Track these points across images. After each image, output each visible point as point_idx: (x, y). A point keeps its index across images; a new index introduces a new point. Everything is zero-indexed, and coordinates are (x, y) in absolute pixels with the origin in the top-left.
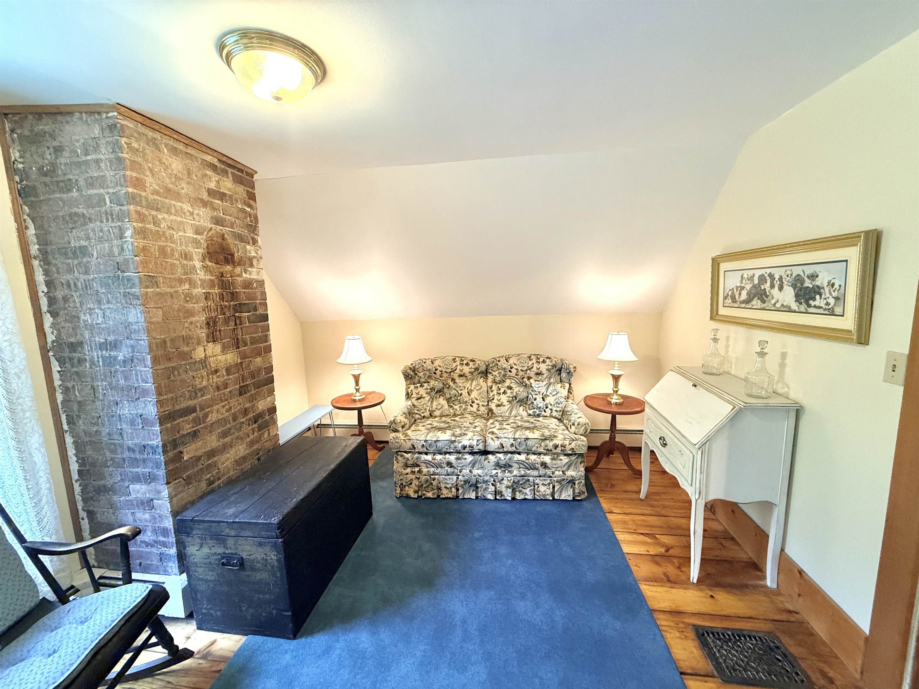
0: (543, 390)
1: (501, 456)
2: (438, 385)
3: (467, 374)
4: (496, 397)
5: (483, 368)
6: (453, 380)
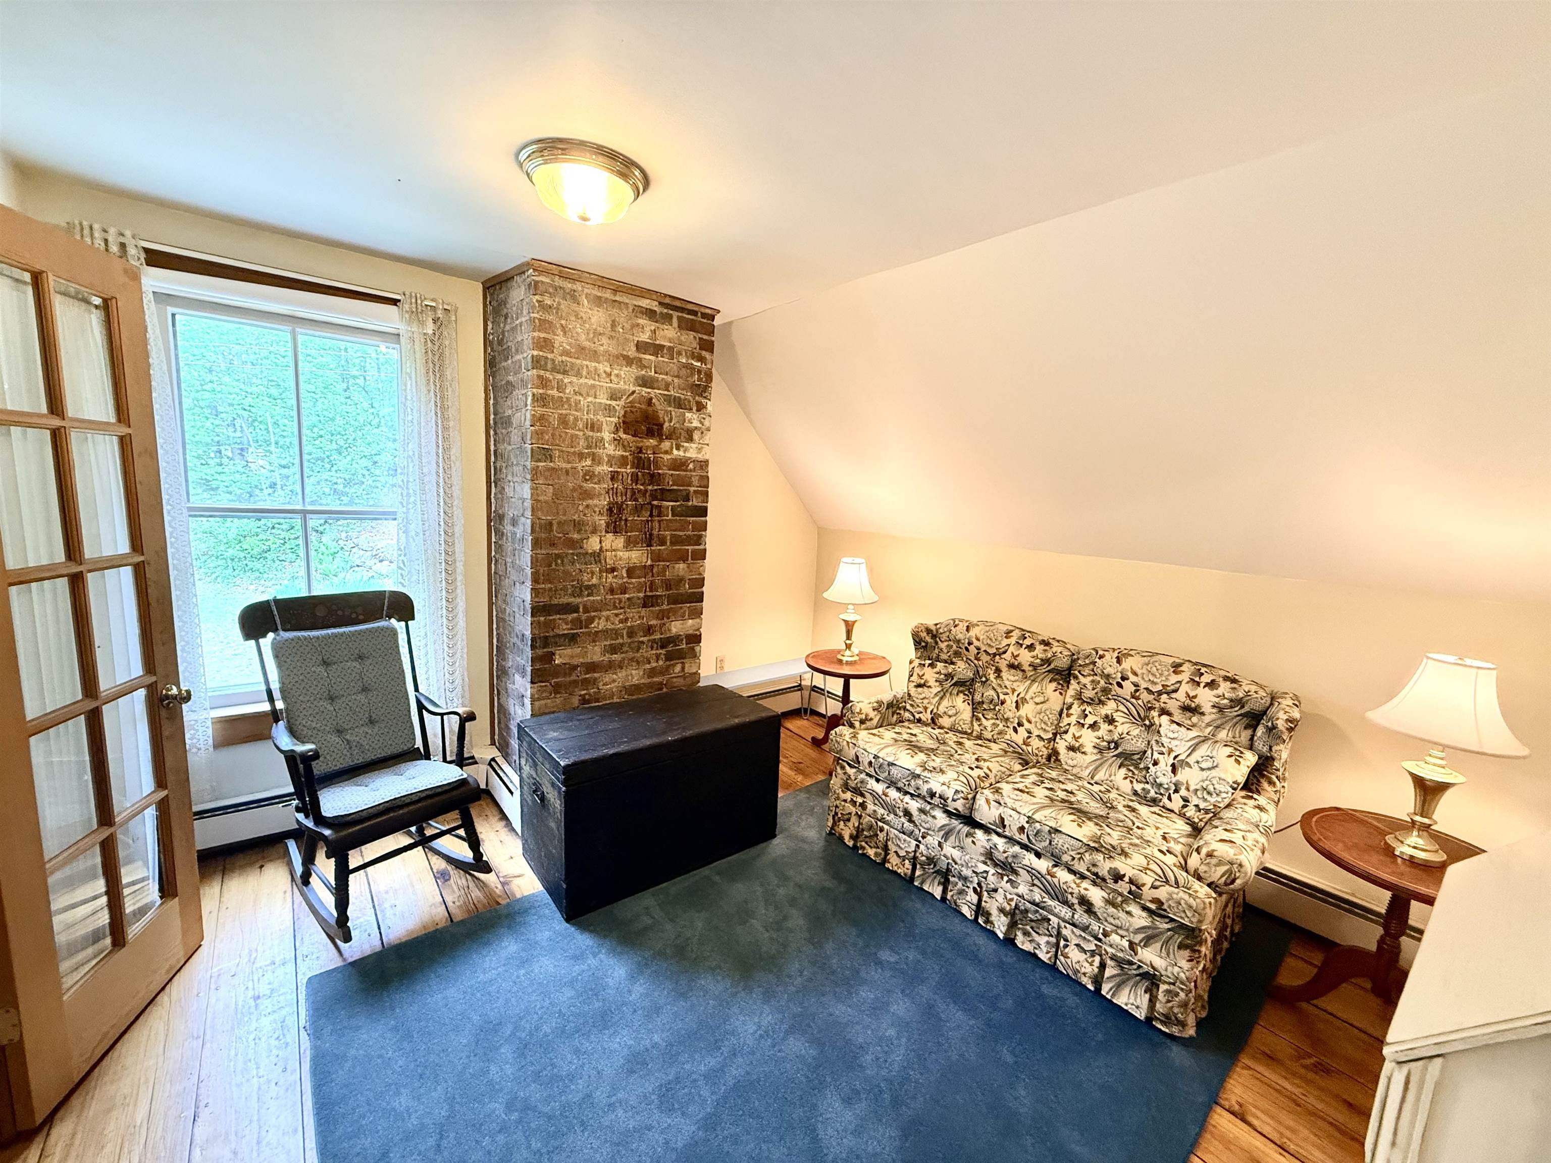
0: (1181, 749)
1: (1000, 842)
2: (962, 669)
3: (1026, 667)
4: (1073, 730)
5: (1062, 662)
6: (998, 671)
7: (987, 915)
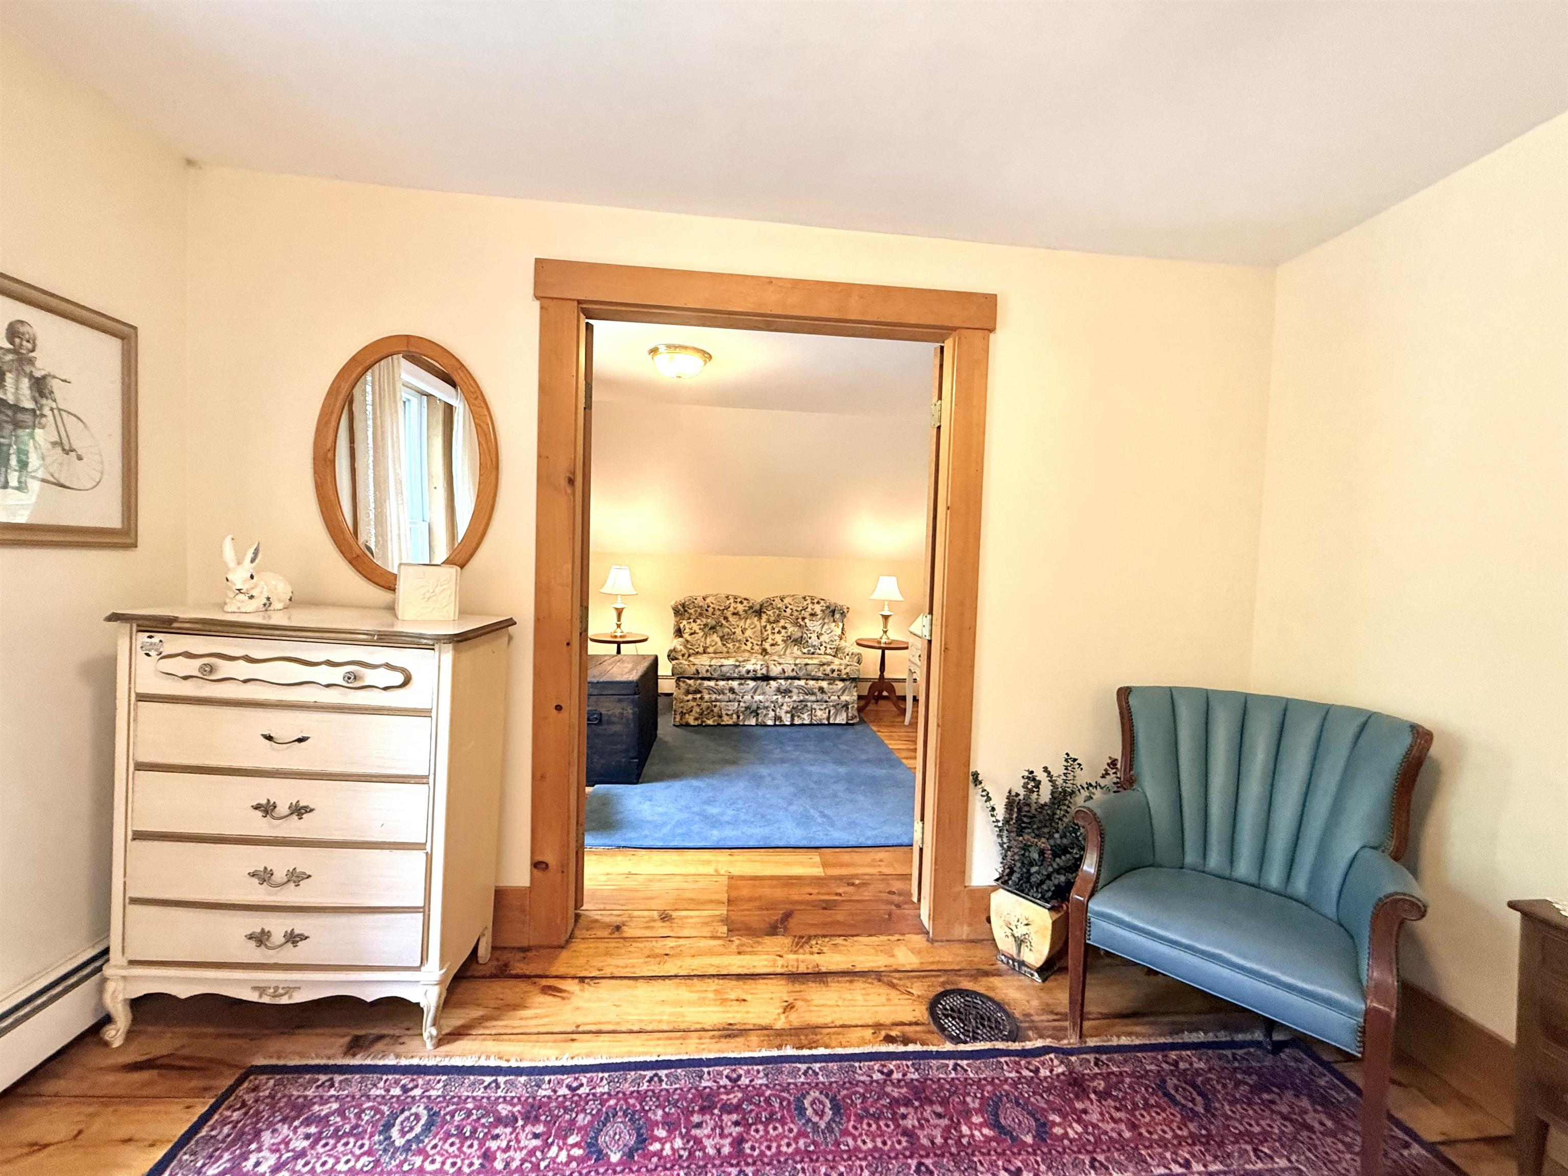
0: (818, 629)
1: (782, 681)
2: (710, 621)
3: (741, 613)
4: (771, 637)
5: (757, 607)
6: (726, 618)
7: (780, 718)
